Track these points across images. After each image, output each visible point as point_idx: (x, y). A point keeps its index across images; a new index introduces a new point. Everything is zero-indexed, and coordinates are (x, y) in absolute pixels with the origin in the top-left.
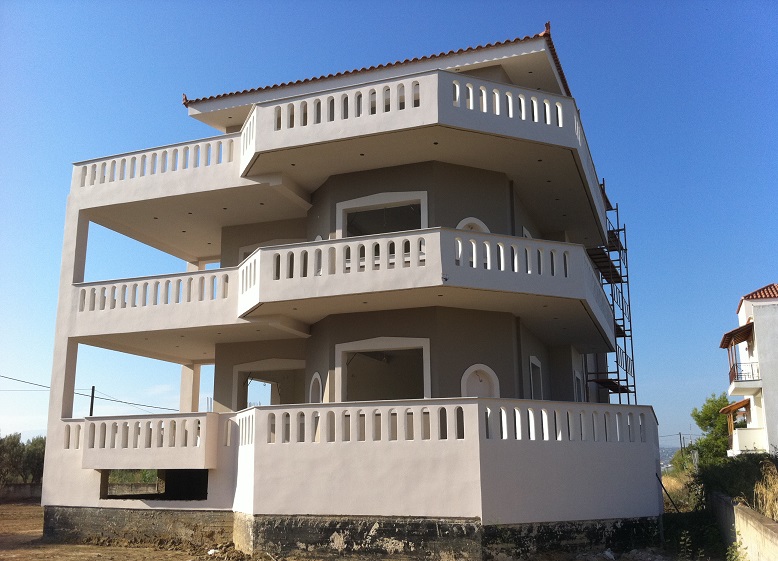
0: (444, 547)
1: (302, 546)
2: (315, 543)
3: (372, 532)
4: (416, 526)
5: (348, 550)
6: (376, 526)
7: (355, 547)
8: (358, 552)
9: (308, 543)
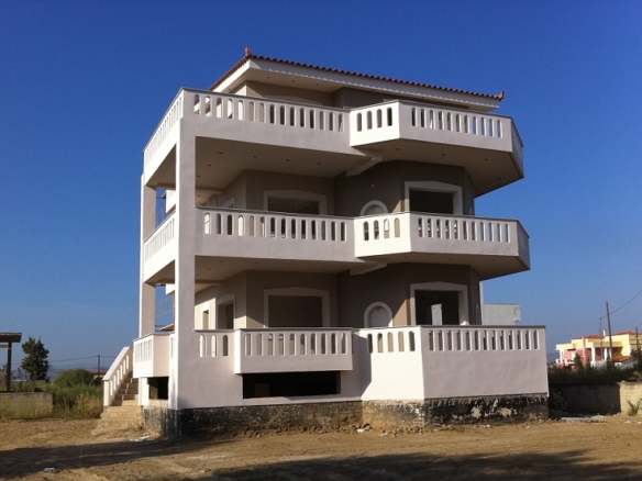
0: (531, 411)
1: (456, 417)
2: (463, 415)
3: (495, 405)
4: (517, 400)
5: (482, 417)
6: (496, 401)
7: (486, 415)
8: (487, 418)
9: (459, 415)
